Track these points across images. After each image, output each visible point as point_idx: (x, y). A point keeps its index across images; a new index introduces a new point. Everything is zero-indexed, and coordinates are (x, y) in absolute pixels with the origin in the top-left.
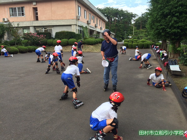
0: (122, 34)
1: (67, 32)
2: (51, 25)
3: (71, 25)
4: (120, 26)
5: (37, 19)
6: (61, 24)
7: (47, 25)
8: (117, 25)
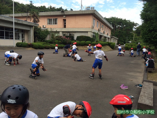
0: (124, 39)
1: (85, 37)
2: (74, 31)
3: (87, 32)
4: (123, 32)
5: (65, 27)
6: (81, 31)
7: (71, 31)
8: (120, 32)
